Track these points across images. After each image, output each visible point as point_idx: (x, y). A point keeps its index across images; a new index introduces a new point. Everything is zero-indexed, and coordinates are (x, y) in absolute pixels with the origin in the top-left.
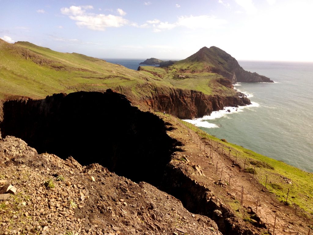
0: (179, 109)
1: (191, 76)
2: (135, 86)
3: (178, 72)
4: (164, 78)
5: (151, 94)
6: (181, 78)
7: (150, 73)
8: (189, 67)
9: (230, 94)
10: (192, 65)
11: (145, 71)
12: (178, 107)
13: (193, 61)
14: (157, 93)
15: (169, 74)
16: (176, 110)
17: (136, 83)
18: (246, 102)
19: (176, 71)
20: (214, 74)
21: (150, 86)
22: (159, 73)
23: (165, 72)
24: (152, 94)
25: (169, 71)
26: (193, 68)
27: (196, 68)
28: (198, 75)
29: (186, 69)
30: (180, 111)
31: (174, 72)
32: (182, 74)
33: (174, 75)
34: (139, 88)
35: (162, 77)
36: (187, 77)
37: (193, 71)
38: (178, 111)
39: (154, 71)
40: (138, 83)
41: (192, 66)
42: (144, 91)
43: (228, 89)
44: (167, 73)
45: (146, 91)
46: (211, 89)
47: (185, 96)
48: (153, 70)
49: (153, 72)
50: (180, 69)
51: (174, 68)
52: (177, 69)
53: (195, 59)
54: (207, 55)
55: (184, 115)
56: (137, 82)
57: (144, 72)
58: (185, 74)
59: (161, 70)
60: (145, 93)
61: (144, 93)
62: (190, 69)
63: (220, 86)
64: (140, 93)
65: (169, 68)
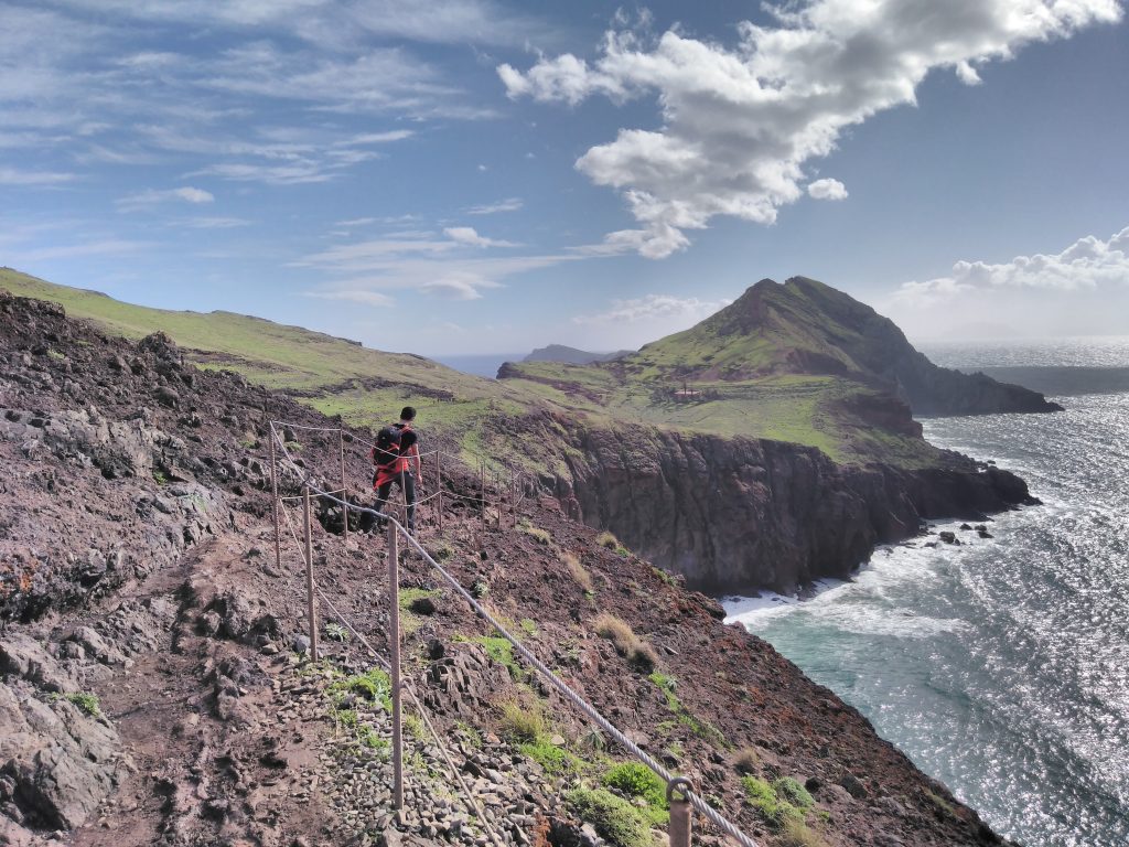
0: (715, 541)
1: (729, 391)
2: (479, 425)
3: (669, 379)
4: (612, 404)
5: (563, 464)
6: (685, 400)
7: (549, 388)
8: (708, 358)
9: (915, 461)
10: (722, 348)
11: (530, 378)
12: (705, 530)
13: (723, 333)
14: (594, 459)
15: (632, 388)
16: (698, 545)
17: (485, 413)
18: (1009, 493)
19: (657, 377)
20: (826, 379)
21: (559, 427)
22: (590, 387)
23: (614, 382)
24: (571, 467)
25: (631, 376)
26: (730, 361)
27: (743, 359)
28: (757, 385)
29: (697, 367)
30: (718, 550)
31: (651, 379)
32: (688, 384)
33: (653, 389)
34: (501, 438)
35: (603, 400)
36: (712, 396)
37: (731, 371)
38: (709, 549)
39: (563, 378)
40: (495, 413)
41: (724, 353)
42: (527, 453)
43: (903, 440)
44: (623, 384)
45: (540, 450)
46: (831, 440)
47: (739, 472)
48: (562, 374)
49: (562, 383)
50: (673, 366)
51: (651, 365)
52: (662, 368)
53: (733, 325)
54: (780, 310)
55: (740, 566)
56: (492, 407)
57: (525, 382)
58: (698, 384)
59: (594, 374)
60: (533, 464)
61: (527, 463)
62: (718, 364)
63: (862, 428)
64: (504, 461)
65: (627, 366)
